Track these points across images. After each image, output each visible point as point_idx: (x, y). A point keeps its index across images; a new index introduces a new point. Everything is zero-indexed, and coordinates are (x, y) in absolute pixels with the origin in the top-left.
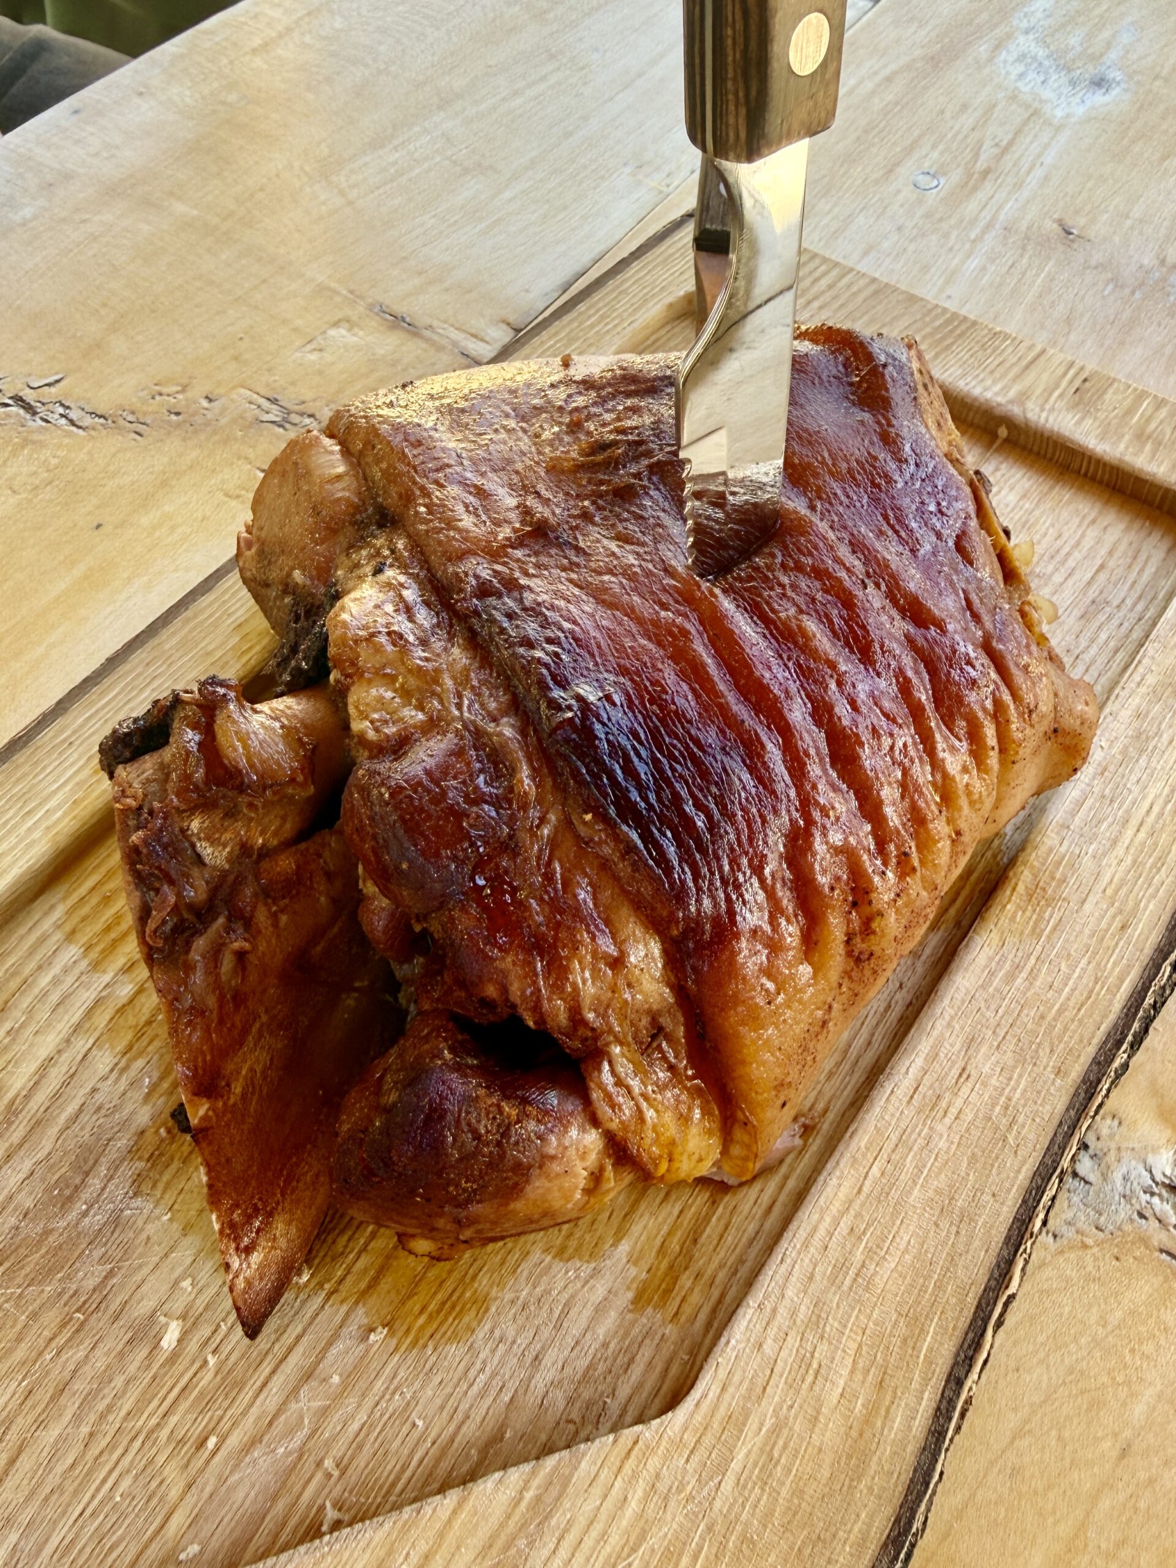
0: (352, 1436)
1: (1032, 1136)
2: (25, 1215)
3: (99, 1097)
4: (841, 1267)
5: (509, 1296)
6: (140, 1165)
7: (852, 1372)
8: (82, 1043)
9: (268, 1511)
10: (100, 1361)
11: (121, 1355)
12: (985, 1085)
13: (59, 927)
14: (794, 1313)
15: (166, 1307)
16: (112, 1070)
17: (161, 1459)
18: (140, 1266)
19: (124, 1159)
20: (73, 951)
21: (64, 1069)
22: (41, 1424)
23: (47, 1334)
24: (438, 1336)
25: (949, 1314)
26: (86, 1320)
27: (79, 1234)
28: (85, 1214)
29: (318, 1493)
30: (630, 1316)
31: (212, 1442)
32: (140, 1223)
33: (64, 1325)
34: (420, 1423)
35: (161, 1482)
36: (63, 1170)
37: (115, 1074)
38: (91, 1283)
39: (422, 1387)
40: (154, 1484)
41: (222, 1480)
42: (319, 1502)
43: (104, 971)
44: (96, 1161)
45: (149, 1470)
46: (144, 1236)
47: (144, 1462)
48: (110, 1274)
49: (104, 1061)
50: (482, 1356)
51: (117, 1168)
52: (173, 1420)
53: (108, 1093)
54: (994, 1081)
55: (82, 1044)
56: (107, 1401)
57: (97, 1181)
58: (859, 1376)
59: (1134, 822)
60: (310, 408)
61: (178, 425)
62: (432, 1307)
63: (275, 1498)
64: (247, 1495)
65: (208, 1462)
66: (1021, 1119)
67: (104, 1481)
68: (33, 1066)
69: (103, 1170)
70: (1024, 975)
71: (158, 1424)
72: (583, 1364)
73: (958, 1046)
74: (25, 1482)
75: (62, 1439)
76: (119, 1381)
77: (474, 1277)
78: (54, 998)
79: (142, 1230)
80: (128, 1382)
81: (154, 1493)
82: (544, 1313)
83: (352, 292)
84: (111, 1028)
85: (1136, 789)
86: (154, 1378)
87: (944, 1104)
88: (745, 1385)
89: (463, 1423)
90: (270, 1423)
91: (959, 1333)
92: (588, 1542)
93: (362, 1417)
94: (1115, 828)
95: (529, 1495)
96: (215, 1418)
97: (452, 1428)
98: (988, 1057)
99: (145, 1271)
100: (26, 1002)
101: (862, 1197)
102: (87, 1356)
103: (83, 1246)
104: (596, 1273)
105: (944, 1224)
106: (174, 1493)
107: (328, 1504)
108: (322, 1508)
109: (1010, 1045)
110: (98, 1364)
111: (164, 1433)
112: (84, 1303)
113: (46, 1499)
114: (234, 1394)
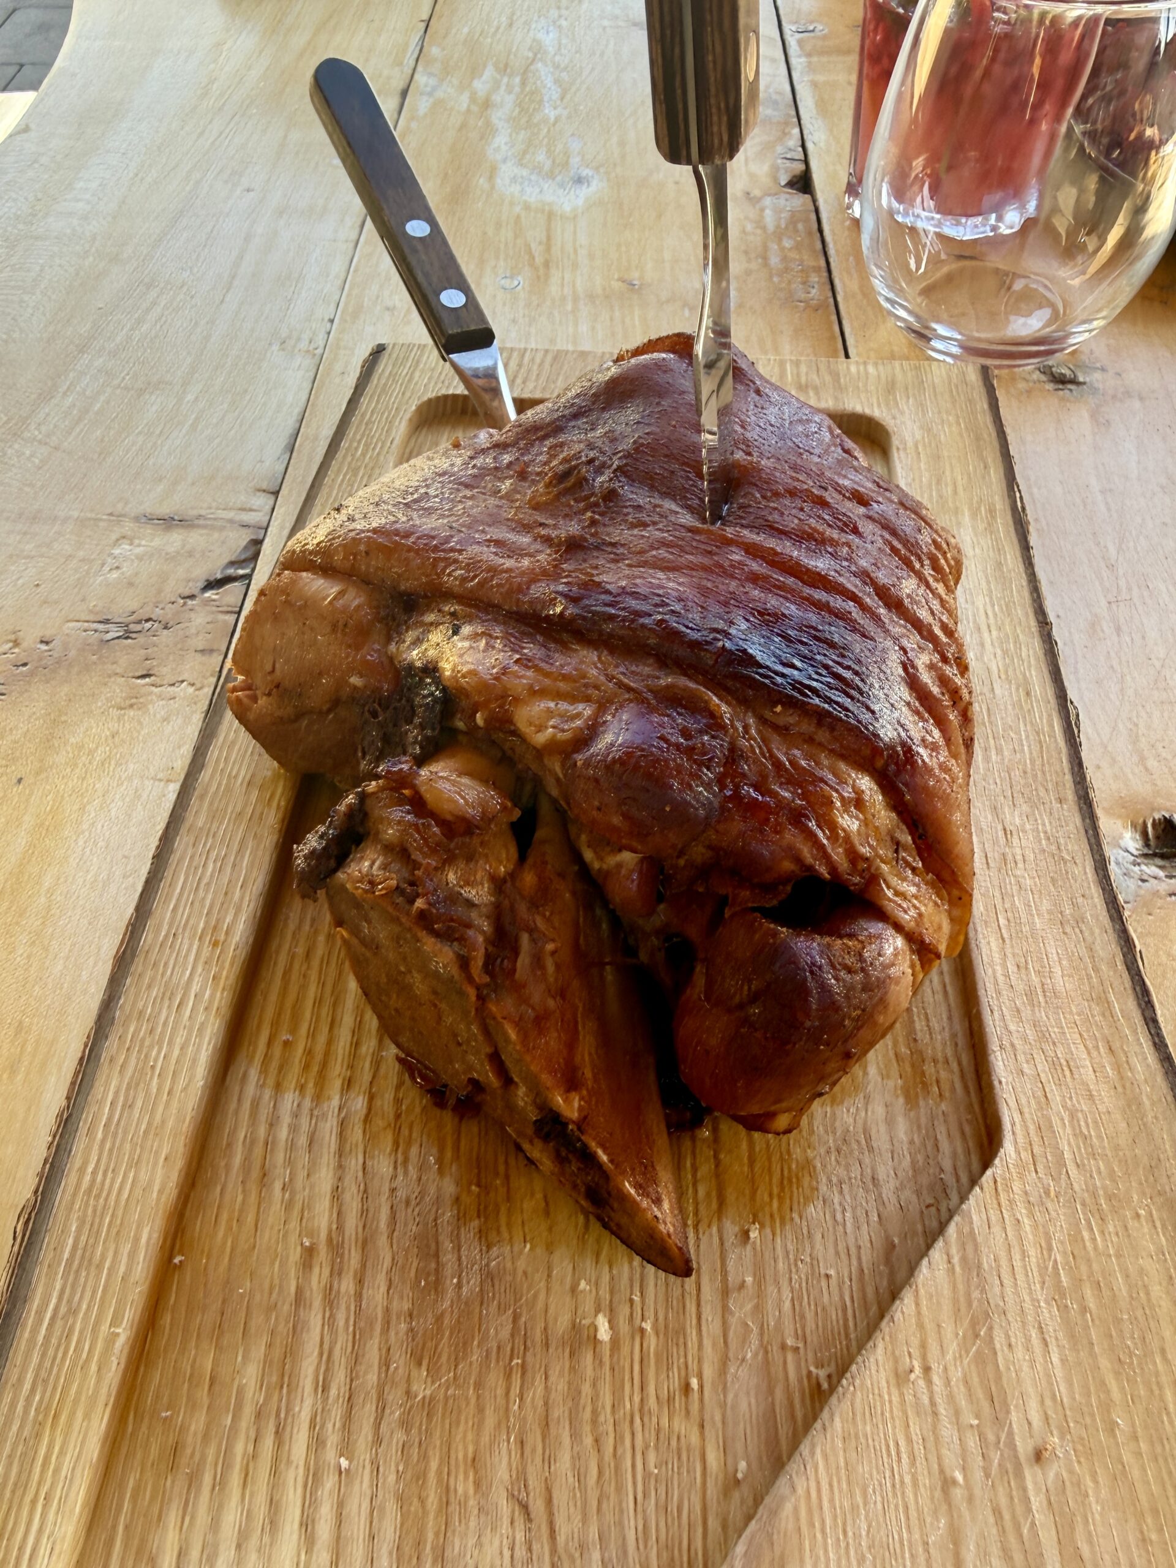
0: (790, 1313)
1: (1076, 848)
2: (411, 1315)
3: (401, 1194)
4: (1030, 993)
5: (822, 1151)
6: (476, 1223)
7: (1089, 1053)
8: (353, 1162)
9: (773, 1404)
10: (560, 1385)
11: (572, 1369)
12: (1024, 831)
13: (263, 1086)
14: (1025, 1039)
15: (579, 1312)
16: (395, 1168)
17: (665, 1422)
18: (535, 1296)
19: (459, 1228)
20: (289, 1099)
21: (354, 1189)
22: (549, 1460)
23: (500, 1392)
24: (795, 1207)
25: (1116, 984)
26: (524, 1362)
27: (466, 1303)
28: (459, 1286)
29: (798, 1367)
30: (912, 1114)
31: (694, 1383)
32: (509, 1265)
33: (508, 1376)
34: (832, 1272)
35: (679, 1438)
36: (415, 1265)
37: (400, 1170)
38: (505, 1333)
39: (812, 1248)
40: (674, 1443)
41: (723, 1406)
42: (804, 1373)
43: (329, 1098)
44: (437, 1243)
45: (662, 1436)
46: (520, 1273)
47: (653, 1433)
48: (516, 1318)
49: (383, 1166)
50: (836, 1201)
51: (458, 1236)
52: (651, 1389)
53: (406, 1187)
54: (1028, 827)
55: (354, 1164)
56: (589, 1409)
57: (449, 1256)
58: (1095, 1054)
59: (984, 628)
60: (143, 614)
61: (32, 674)
62: (775, 1191)
63: (771, 1391)
64: (750, 1405)
65: (701, 1400)
66: (1062, 841)
67: (634, 1466)
68: (326, 1203)
69: (448, 1245)
70: (993, 752)
71: (642, 1400)
72: (907, 1162)
73: (990, 817)
74: (572, 1509)
75: (576, 1458)
76: (586, 1389)
77: (789, 1152)
78: (303, 1141)
79: (515, 1270)
80: (594, 1385)
81: (679, 1450)
82: (855, 1146)
83: (111, 514)
84: (370, 1139)
85: (969, 606)
86: (613, 1369)
87: (1010, 857)
88: (1033, 1102)
89: (859, 1253)
90: (726, 1342)
91: (1130, 991)
92: (1018, 1264)
93: (787, 1295)
94: (975, 636)
95: (956, 1260)
96: (682, 1366)
97: (854, 1262)
98: (1012, 814)
99: (542, 1296)
100: (280, 1157)
101: (1008, 941)
102: (546, 1387)
103: (477, 1310)
104: (867, 1099)
105: (1068, 930)
106: (695, 1439)
107: (812, 1369)
108: (810, 1373)
109: (1020, 800)
110: (560, 1387)
111: (652, 1402)
112: (512, 1350)
113: (599, 1510)
114: (681, 1340)
